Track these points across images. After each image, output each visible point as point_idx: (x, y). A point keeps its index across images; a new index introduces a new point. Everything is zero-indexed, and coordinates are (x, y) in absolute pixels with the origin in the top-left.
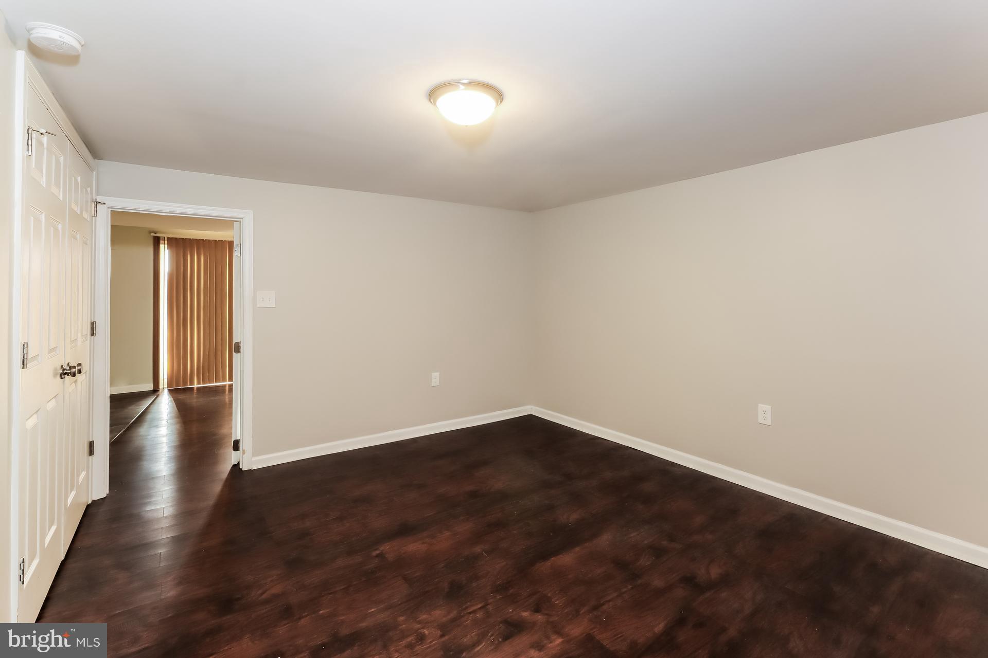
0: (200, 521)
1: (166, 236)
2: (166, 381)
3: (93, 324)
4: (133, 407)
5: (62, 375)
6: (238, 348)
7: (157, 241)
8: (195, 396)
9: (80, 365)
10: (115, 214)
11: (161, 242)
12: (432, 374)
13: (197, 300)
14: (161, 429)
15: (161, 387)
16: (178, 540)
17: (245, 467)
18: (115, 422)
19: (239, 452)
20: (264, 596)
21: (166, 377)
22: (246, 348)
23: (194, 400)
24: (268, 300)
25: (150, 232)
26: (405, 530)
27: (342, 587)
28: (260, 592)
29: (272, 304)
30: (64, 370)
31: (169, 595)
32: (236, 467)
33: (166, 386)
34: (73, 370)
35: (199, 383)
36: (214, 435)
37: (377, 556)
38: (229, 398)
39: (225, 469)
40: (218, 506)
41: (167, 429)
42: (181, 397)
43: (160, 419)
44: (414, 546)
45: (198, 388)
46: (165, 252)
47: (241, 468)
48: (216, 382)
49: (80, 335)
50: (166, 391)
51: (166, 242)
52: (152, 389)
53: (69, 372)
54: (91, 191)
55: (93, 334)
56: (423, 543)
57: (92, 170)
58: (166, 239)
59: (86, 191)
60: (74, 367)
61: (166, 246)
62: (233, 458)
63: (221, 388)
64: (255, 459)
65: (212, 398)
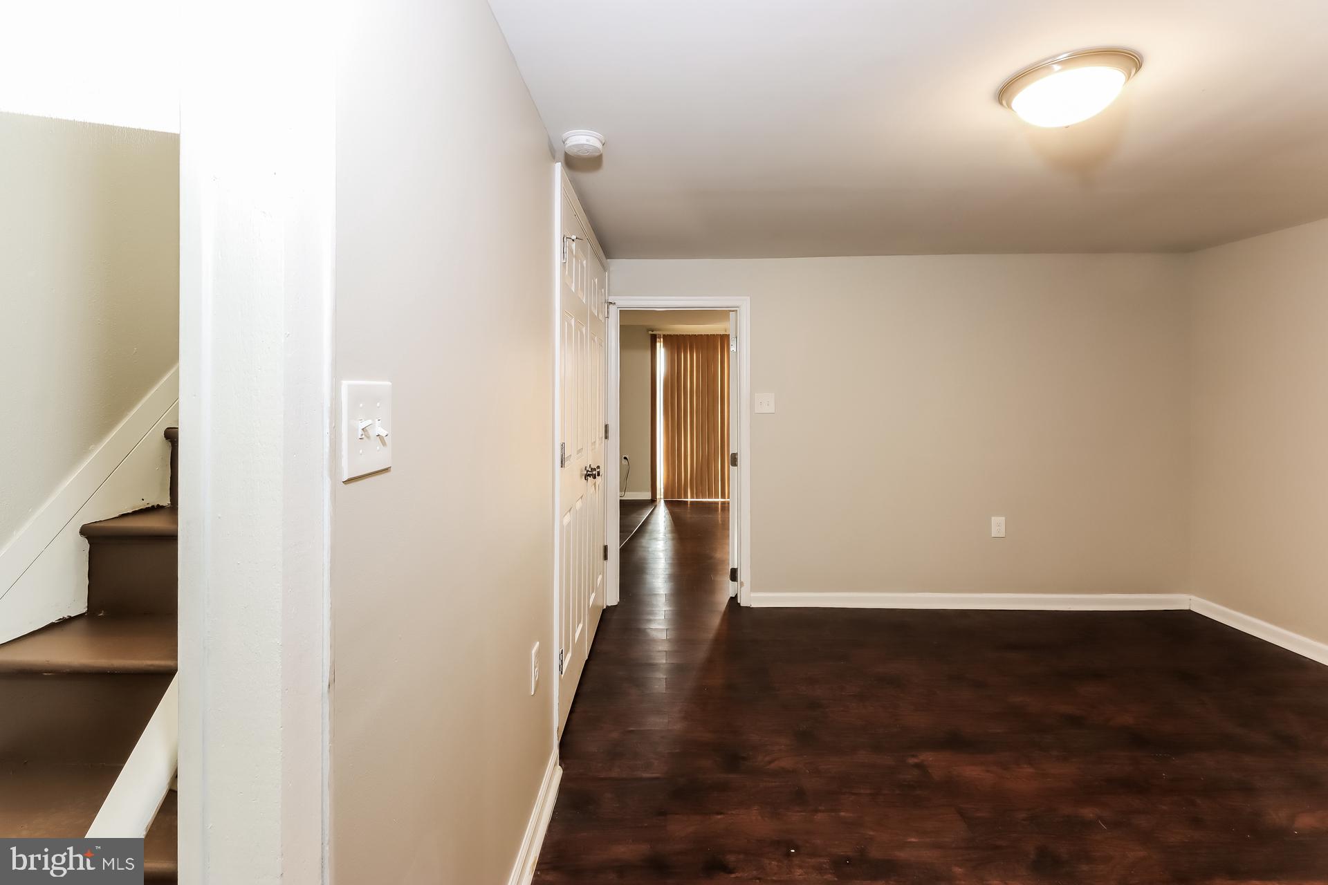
0: (702, 654)
1: (662, 333)
2: (662, 490)
3: (606, 426)
4: (634, 515)
5: (587, 476)
6: (734, 461)
7: (654, 339)
8: (689, 511)
9: (598, 467)
10: (623, 314)
11: (658, 340)
12: (993, 518)
13: (690, 403)
14: (659, 542)
15: (658, 497)
16: (678, 670)
17: (744, 602)
18: (624, 528)
19: (736, 583)
20: (773, 766)
21: (662, 487)
22: (744, 460)
23: (689, 516)
24: (767, 404)
25: (648, 330)
26: (955, 743)
27: (868, 792)
28: (767, 759)
29: (771, 409)
30: (588, 471)
31: (675, 727)
32: (734, 599)
33: (662, 497)
34: (594, 473)
35: (692, 497)
36: (711, 558)
37: (918, 766)
38: (721, 517)
39: (723, 601)
40: (717, 640)
41: (665, 543)
42: (677, 510)
43: (658, 532)
44: (972, 771)
45: (691, 502)
46: (661, 351)
47: (739, 602)
48: (709, 498)
49: (597, 439)
50: (662, 501)
51: (662, 339)
52: (650, 498)
53: (591, 473)
54: (605, 291)
55: (606, 437)
56: (988, 771)
57: (605, 271)
58: (662, 336)
59: (601, 292)
60: (595, 469)
61: (662, 344)
62: (730, 589)
63: (713, 505)
64: (753, 595)
65: (705, 516)
